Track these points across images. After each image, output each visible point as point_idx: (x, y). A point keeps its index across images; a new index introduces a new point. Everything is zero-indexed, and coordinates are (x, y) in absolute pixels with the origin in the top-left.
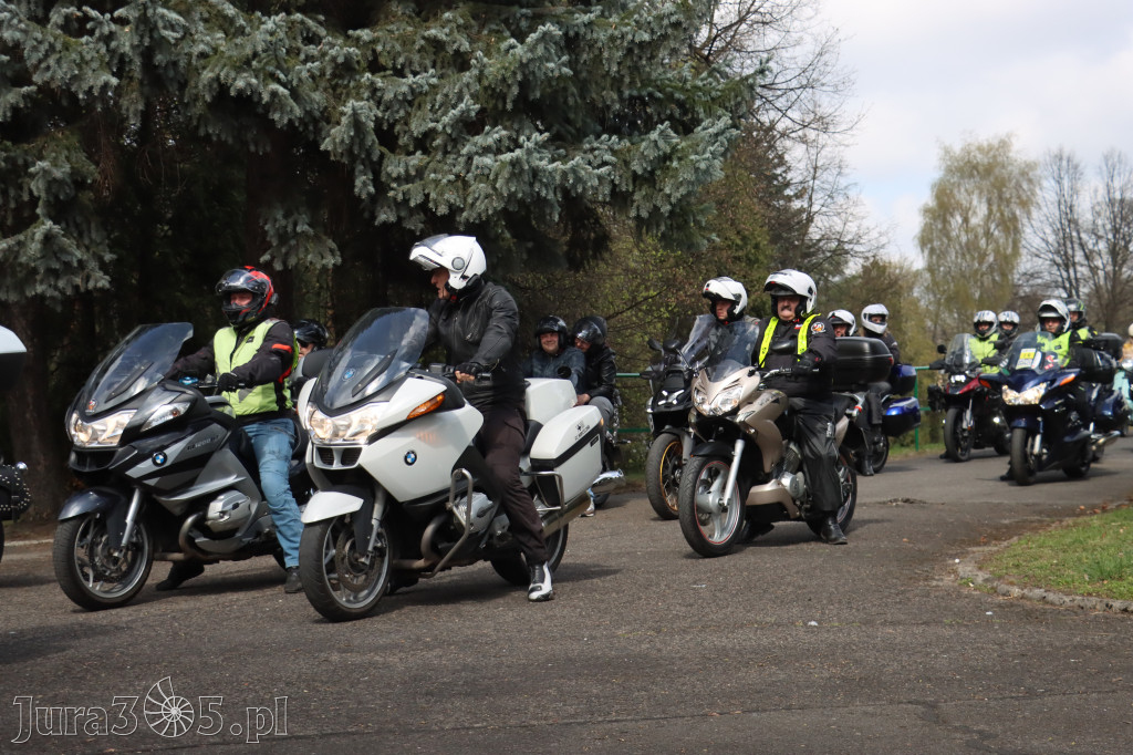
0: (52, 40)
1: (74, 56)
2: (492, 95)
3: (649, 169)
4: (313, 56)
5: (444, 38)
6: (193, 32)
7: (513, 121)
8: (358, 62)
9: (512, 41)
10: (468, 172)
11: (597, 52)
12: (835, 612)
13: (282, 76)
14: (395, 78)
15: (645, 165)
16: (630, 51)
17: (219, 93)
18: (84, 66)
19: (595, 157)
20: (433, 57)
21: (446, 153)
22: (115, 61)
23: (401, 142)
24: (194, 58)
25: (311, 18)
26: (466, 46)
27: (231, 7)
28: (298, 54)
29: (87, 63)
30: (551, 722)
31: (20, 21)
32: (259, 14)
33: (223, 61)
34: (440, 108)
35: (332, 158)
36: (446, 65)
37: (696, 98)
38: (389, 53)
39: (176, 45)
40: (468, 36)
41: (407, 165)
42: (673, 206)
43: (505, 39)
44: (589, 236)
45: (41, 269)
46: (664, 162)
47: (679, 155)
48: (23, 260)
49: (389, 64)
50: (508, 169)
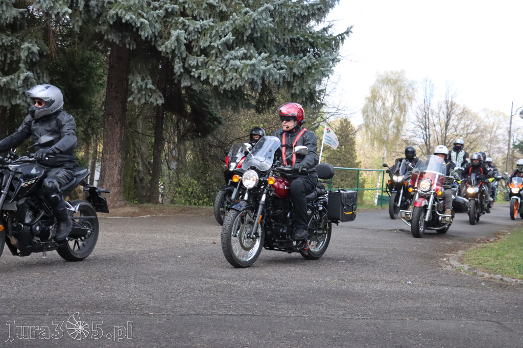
2: (236, 32)
3: (301, 72)
4: (156, 7)
5: (216, 4)
7: (246, 46)
8: (176, 12)
10: (226, 67)
11: (283, 18)
12: (414, 278)
13: (145, 15)
14: (193, 21)
15: (299, 70)
16: (298, 18)
17: (116, 21)
18: (56, 3)
19: (278, 65)
20: (210, 13)
21: (217, 57)
22: (69, 1)
23: (194, 50)
24: (105, 4)
26: (225, 9)
28: (150, 5)
33: (120, 6)
35: (162, 55)
36: (216, 17)
37: (318, 42)
38: (190, 9)
40: (226, 4)
41: (197, 61)
42: (311, 90)
43: (243, 8)
44: (266, 98)
45: (21, 92)
46: (308, 70)
47: (315, 67)
48: (12, 87)
49: (191, 15)
50: (249, 68)
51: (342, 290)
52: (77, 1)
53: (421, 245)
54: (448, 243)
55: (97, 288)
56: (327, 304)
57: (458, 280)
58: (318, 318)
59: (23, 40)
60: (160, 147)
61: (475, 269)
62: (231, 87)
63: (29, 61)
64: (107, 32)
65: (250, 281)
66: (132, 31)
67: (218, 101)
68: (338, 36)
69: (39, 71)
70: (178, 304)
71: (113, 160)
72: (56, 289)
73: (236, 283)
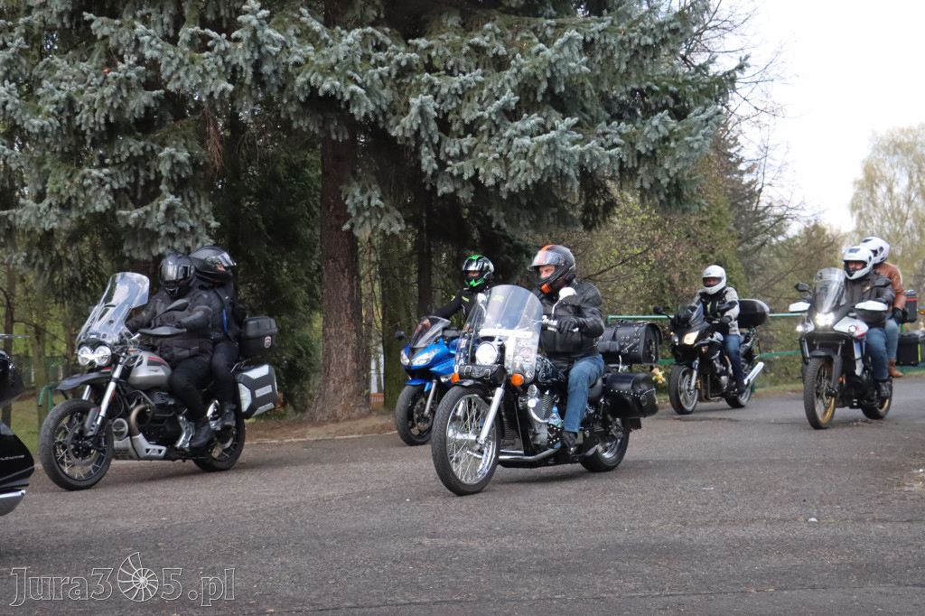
0: (181, 55)
1: (198, 68)
2: (524, 90)
3: (651, 149)
4: (381, 61)
5: (486, 44)
6: (289, 45)
7: (543, 110)
8: (417, 65)
9: (541, 45)
10: (509, 151)
11: (609, 54)
12: (829, 511)
13: (358, 78)
14: (448, 77)
15: (647, 146)
16: (636, 52)
17: (309, 94)
18: (206, 76)
19: (607, 140)
20: (476, 60)
21: (490, 136)
22: (230, 71)
23: (453, 128)
24: (290, 66)
25: (378, 30)
26: (502, 51)
27: (318, 23)
28: (369, 60)
29: (208, 73)
30: (617, 595)
31: (158, 42)
32: (338, 28)
33: (313, 68)
34: (485, 100)
35: (399, 142)
36: (487, 66)
37: (687, 90)
38: (441, 57)
39: (277, 56)
40: (504, 42)
41: (461, 146)
42: (671, 178)
43: (535, 44)
44: (599, 202)
45: (163, 233)
46: (664, 143)
47: (676, 137)
48: (149, 226)
49: (442, 67)
50: (545, 147)
52: (242, 69)
53: (889, 447)
56: (618, 570)
59: (163, 145)
60: (429, 307)
62: (519, 185)
63: (175, 178)
64: (296, 113)
66: (339, 109)
67: (502, 214)
68: (724, 74)
69: (192, 194)
71: (341, 336)
73: (472, 543)
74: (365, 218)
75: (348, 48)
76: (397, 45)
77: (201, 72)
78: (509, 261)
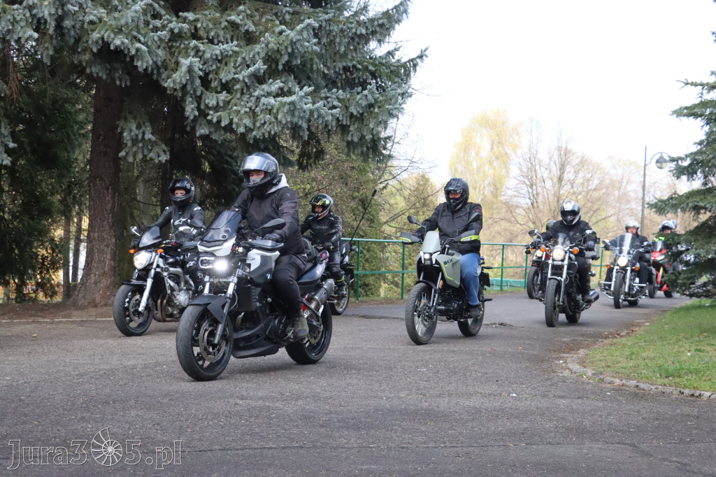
1: (9, 17)
2: (268, 60)
3: (361, 112)
4: (157, 27)
5: (239, 22)
6: (85, 7)
7: (282, 77)
8: (185, 33)
9: (283, 27)
10: (256, 107)
11: (332, 38)
12: (519, 389)
13: (142, 39)
14: (210, 44)
15: (358, 109)
16: (352, 39)
17: (102, 47)
18: (15, 24)
19: (328, 102)
20: (232, 33)
21: (242, 94)
22: (35, 22)
23: (212, 85)
24: (86, 24)
25: (156, 3)
26: (252, 28)
28: (149, 25)
29: (17, 22)
33: (106, 27)
35: (168, 92)
36: (240, 39)
37: (382, 70)
38: (205, 28)
40: (253, 22)
41: (218, 100)
42: (373, 136)
43: (277, 26)
44: (312, 150)
46: (370, 108)
47: (379, 105)
49: (205, 36)
50: (287, 107)
51: (422, 409)
52: (46, 21)
53: (529, 344)
54: (566, 340)
55: (83, 417)
56: (402, 428)
57: (578, 389)
58: (389, 449)
61: (601, 373)
62: (263, 134)
64: (90, 63)
65: (296, 400)
66: (123, 61)
68: (409, 61)
70: (197, 436)
71: (103, 240)
72: (25, 423)
73: (277, 405)
74: (138, 148)
75: (135, 14)
76: (170, 16)
77: (11, 21)
78: (234, 189)
